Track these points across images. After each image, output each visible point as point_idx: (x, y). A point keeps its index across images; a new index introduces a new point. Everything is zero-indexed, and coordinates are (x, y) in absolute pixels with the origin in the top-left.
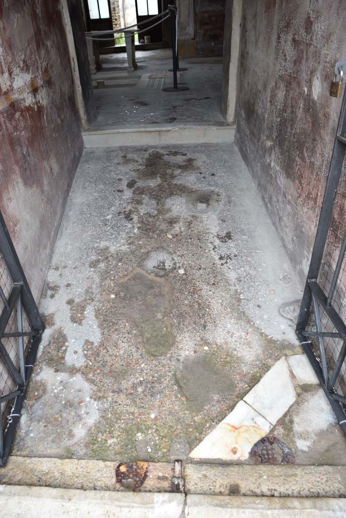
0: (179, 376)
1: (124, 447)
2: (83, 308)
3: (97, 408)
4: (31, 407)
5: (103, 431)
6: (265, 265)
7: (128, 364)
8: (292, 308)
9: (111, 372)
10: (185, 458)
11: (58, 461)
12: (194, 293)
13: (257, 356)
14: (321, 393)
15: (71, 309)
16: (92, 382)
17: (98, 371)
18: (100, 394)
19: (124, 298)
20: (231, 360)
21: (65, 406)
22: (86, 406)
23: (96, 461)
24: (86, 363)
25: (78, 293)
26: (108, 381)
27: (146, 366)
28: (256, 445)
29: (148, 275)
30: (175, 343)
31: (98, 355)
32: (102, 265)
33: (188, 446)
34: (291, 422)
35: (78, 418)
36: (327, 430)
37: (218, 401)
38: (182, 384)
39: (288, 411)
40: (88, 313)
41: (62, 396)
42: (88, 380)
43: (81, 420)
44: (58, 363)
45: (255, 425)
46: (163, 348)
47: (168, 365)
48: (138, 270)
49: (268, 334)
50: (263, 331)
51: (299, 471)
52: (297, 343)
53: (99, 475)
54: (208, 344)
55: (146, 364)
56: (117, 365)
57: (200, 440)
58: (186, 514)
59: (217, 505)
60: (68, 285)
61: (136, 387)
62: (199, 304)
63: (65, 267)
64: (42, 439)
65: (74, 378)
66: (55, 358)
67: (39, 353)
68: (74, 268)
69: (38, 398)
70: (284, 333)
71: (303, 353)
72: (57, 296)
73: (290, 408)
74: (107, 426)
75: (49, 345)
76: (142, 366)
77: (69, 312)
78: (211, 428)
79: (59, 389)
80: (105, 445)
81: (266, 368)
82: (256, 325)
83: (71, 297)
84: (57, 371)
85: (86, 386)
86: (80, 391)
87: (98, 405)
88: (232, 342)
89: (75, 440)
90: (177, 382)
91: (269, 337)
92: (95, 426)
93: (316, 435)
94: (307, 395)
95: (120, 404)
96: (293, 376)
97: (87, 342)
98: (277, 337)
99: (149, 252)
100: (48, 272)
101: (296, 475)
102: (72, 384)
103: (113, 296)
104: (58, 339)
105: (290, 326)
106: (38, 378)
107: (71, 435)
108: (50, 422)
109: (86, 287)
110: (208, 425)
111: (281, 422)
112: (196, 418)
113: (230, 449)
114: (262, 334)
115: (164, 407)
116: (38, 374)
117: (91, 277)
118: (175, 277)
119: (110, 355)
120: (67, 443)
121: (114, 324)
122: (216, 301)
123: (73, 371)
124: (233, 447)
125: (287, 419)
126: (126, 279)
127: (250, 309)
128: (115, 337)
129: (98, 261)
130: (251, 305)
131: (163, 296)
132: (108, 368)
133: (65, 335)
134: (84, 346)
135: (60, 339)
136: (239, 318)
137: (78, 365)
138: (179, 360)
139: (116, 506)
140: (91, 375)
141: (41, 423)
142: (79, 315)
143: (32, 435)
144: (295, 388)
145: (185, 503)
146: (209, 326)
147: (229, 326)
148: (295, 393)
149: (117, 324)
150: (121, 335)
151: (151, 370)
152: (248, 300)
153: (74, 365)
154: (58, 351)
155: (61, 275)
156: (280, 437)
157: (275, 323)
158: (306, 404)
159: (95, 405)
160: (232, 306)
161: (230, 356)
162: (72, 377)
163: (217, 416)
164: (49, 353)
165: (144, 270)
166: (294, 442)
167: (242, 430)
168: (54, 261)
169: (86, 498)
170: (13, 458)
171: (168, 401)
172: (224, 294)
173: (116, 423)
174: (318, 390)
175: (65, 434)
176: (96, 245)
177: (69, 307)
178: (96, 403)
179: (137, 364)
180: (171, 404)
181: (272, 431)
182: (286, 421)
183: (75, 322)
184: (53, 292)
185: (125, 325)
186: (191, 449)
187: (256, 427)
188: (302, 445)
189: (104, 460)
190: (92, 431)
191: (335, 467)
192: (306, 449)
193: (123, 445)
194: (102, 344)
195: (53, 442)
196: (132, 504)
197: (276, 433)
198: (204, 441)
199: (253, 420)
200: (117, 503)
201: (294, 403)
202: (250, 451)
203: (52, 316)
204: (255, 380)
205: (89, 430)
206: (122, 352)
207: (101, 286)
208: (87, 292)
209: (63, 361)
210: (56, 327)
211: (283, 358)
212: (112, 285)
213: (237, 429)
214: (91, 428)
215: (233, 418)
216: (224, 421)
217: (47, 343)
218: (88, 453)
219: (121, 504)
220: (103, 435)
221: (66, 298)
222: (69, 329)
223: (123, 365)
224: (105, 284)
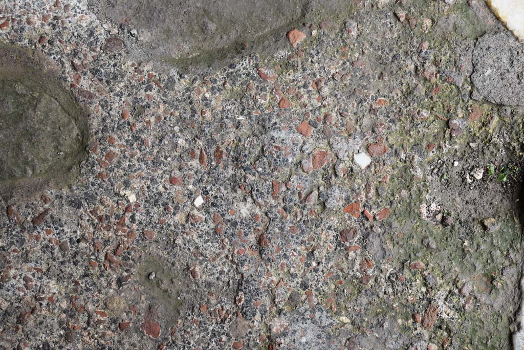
0: (186, 48)
1: (468, 261)
5: (405, 339)
7: (119, 258)
27: (136, 184)
30: (22, 52)
33: (489, 40)
38: (223, 42)
46: (42, 105)
47: (137, 89)
55: (127, 184)
56: (120, 304)
61: (235, 224)
74: (386, 325)
80: (455, 327)
90: (220, 58)
95: (304, 286)
115: (327, 116)
138: (113, 42)
151: (156, 163)
171: (304, 100)
173: (374, 293)
179: (121, 223)
180: (319, 91)
193: (461, 264)
206: (53, 287)
220: (420, 337)
223: (120, 282)
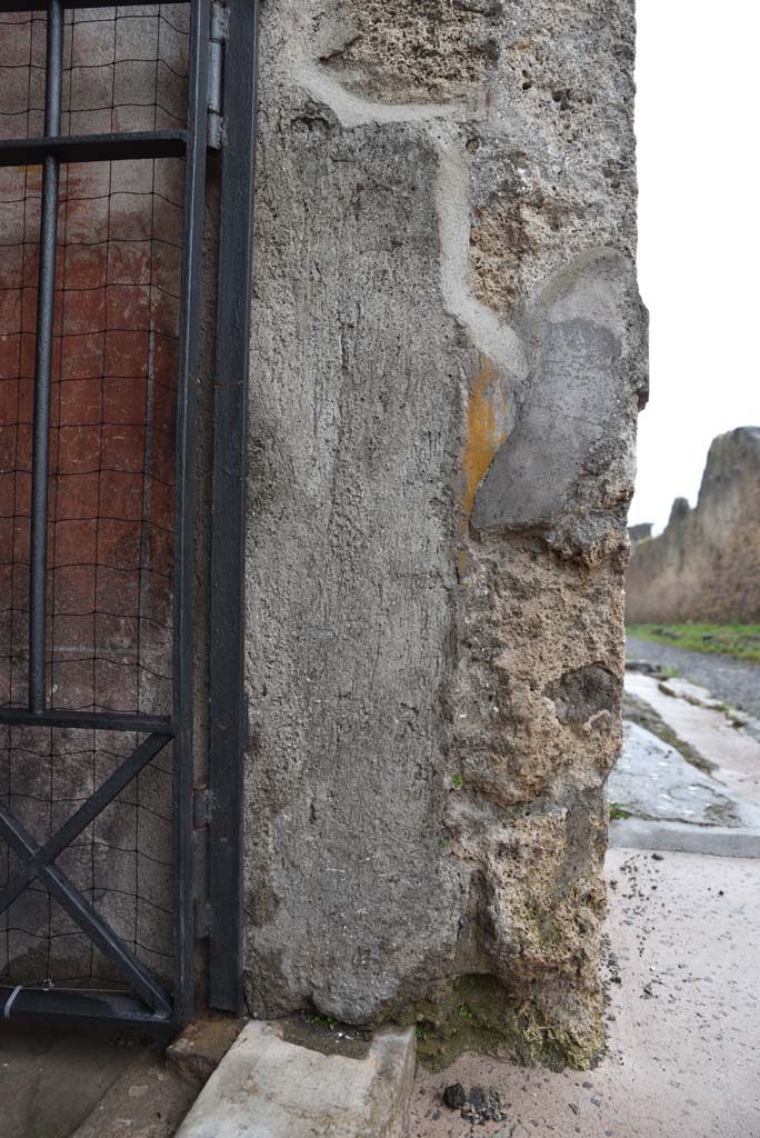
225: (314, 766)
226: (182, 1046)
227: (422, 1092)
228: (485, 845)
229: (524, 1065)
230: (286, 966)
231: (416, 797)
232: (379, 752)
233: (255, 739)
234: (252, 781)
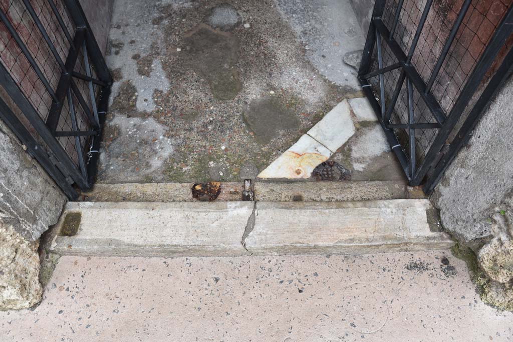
0: (247, 116)
1: (199, 172)
2: (150, 62)
3: (171, 143)
4: (108, 147)
5: (177, 161)
6: (330, 19)
7: (198, 108)
8: (355, 55)
9: (181, 115)
10: (254, 178)
11: (139, 185)
12: (260, 45)
13: (321, 99)
14: (378, 128)
15: (138, 63)
16: (164, 123)
17: (169, 115)
18: (173, 133)
19: (191, 51)
20: (296, 102)
21: (140, 144)
22: (161, 143)
23: (173, 183)
24: (157, 109)
25: (143, 48)
26: (180, 123)
27: (215, 109)
28: (317, 167)
29: (213, 30)
30: (242, 89)
31: (168, 102)
32: (166, 22)
33: (256, 169)
34: (350, 150)
35: (154, 153)
36: (381, 156)
37: (284, 135)
38: (249, 122)
39: (348, 142)
40: (155, 66)
41: (136, 136)
42: (160, 122)
43: (156, 153)
44: (130, 110)
45: (317, 152)
46: (231, 93)
47: (236, 106)
48: (203, 26)
49: (331, 80)
50: (326, 78)
51: (354, 185)
52: (358, 88)
53: (177, 193)
54: (274, 89)
55: (215, 107)
56: (187, 109)
57: (268, 165)
58: (256, 214)
59: (282, 208)
60: (132, 42)
61: (206, 126)
62: (265, 55)
63: (127, 25)
64: (121, 171)
65: (147, 122)
66: (127, 107)
67: (111, 103)
68: (137, 26)
69: (113, 140)
70: (346, 80)
71: (364, 97)
72: (121, 53)
73: (349, 139)
74: (181, 157)
75: (119, 96)
76: (211, 108)
77: (135, 66)
78: (278, 155)
79: (133, 131)
80: (180, 171)
81: (328, 108)
82: (320, 73)
83: (136, 52)
84: (129, 116)
85: (159, 127)
86: (153, 131)
87: (171, 141)
88: (297, 87)
89: (153, 169)
90: (245, 121)
91: (332, 83)
92: (170, 158)
93: (370, 160)
94: (366, 130)
95: (192, 140)
96: (353, 114)
97: (156, 91)
98: (340, 82)
99: (213, 8)
100: (110, 30)
101: (351, 188)
102: (145, 126)
103: (179, 50)
104: (127, 90)
105: (352, 74)
106: (112, 123)
107: (148, 166)
108: (127, 157)
109: (151, 43)
110: (274, 153)
111: (341, 150)
112: (263, 149)
113: (295, 170)
114: (325, 81)
115: (233, 140)
116: (111, 120)
117: (155, 33)
118: (241, 31)
119: (180, 101)
120: (145, 171)
121: (181, 74)
122: (282, 52)
123: (145, 115)
124: (297, 169)
125: (346, 148)
126: (191, 34)
127: (315, 59)
128: (183, 85)
129: (161, 18)
130: (316, 55)
131: (229, 49)
132: (178, 112)
133: (134, 87)
134: (153, 94)
135: (129, 90)
136: (304, 67)
137: (149, 110)
138: (246, 103)
139: (194, 212)
140: (162, 118)
141: (119, 158)
142: (146, 68)
143: (112, 168)
144: (355, 125)
145: (255, 207)
146: (275, 73)
147: (294, 73)
148: (354, 128)
149: (184, 74)
150: (189, 84)
151: (220, 111)
152: (312, 51)
153: (145, 111)
154: (129, 101)
155: (123, 33)
156: (339, 162)
157: (339, 71)
158: (364, 136)
159: (169, 142)
160: (297, 56)
161: (296, 99)
162: (144, 121)
163: (283, 147)
164: (120, 102)
165: (209, 25)
166: (351, 165)
167: (305, 156)
168: (115, 19)
169: (167, 207)
170: (98, 185)
171: (237, 136)
172: (289, 46)
173: (189, 154)
174: (375, 126)
175: (143, 165)
176: (157, 3)
177: (136, 61)
178: (169, 140)
179: (206, 107)
180: (240, 138)
181: (332, 157)
182: (345, 150)
183: (143, 75)
184: (117, 49)
185: (193, 75)
186: (259, 172)
187: (318, 154)
188: (358, 167)
189: (181, 182)
190: (168, 161)
191: (384, 182)
192: (361, 170)
193: (197, 171)
194: (171, 92)
195: (132, 171)
196: (208, 210)
197: (335, 158)
198: (271, 165)
199: (315, 148)
200: (195, 210)
201: (353, 135)
202: (312, 171)
203: (119, 71)
204: (318, 118)
205: (165, 161)
206: (191, 98)
207: (166, 41)
208: (152, 47)
209: (135, 109)
210: (124, 80)
211: (345, 100)
212: (177, 40)
213: (301, 156)
214: (166, 159)
215: (297, 147)
216: (289, 150)
217: (116, 94)
218: (166, 178)
219: (198, 210)
220: (178, 164)
221: (131, 53)
222: (138, 81)
223: (193, 109)
224: (170, 39)
225: (476, 167)
226: (410, 189)
227: (443, 253)
228: (498, 234)
229: (472, 280)
230: (441, 199)
231: (487, 203)
232: (489, 183)
233: (470, 146)
234: (462, 154)
